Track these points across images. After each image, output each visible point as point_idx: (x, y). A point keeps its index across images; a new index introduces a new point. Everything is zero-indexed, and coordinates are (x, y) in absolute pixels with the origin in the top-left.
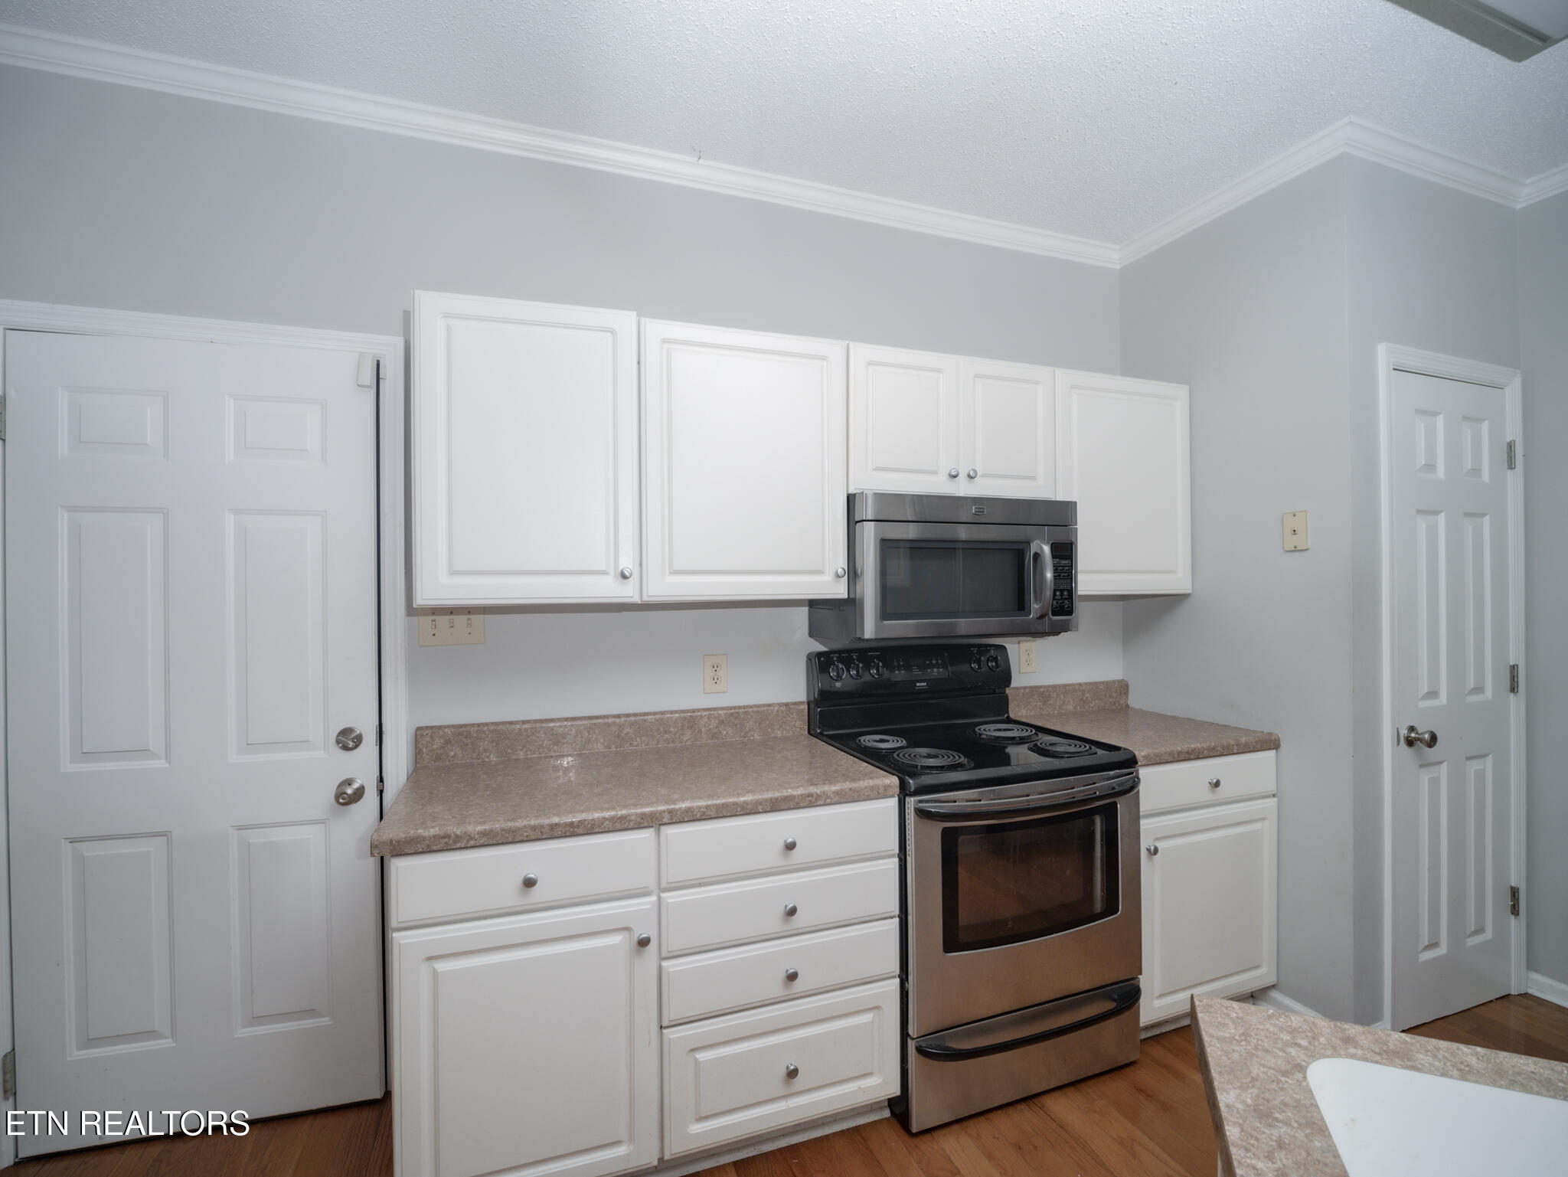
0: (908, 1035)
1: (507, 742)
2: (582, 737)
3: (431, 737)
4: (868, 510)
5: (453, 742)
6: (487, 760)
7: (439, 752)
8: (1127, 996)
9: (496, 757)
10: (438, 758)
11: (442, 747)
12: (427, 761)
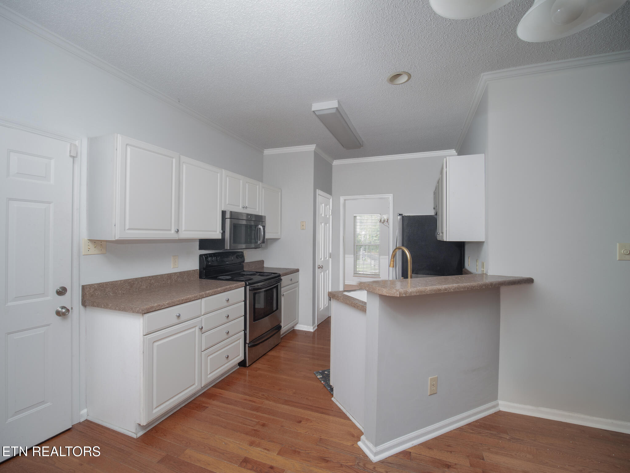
0: (246, 343)
1: (116, 288)
2: (139, 284)
3: (90, 288)
4: (228, 215)
5: (97, 290)
6: (109, 295)
7: (92, 293)
8: (279, 327)
9: (112, 294)
10: (92, 296)
11: (93, 292)
12: (88, 297)
